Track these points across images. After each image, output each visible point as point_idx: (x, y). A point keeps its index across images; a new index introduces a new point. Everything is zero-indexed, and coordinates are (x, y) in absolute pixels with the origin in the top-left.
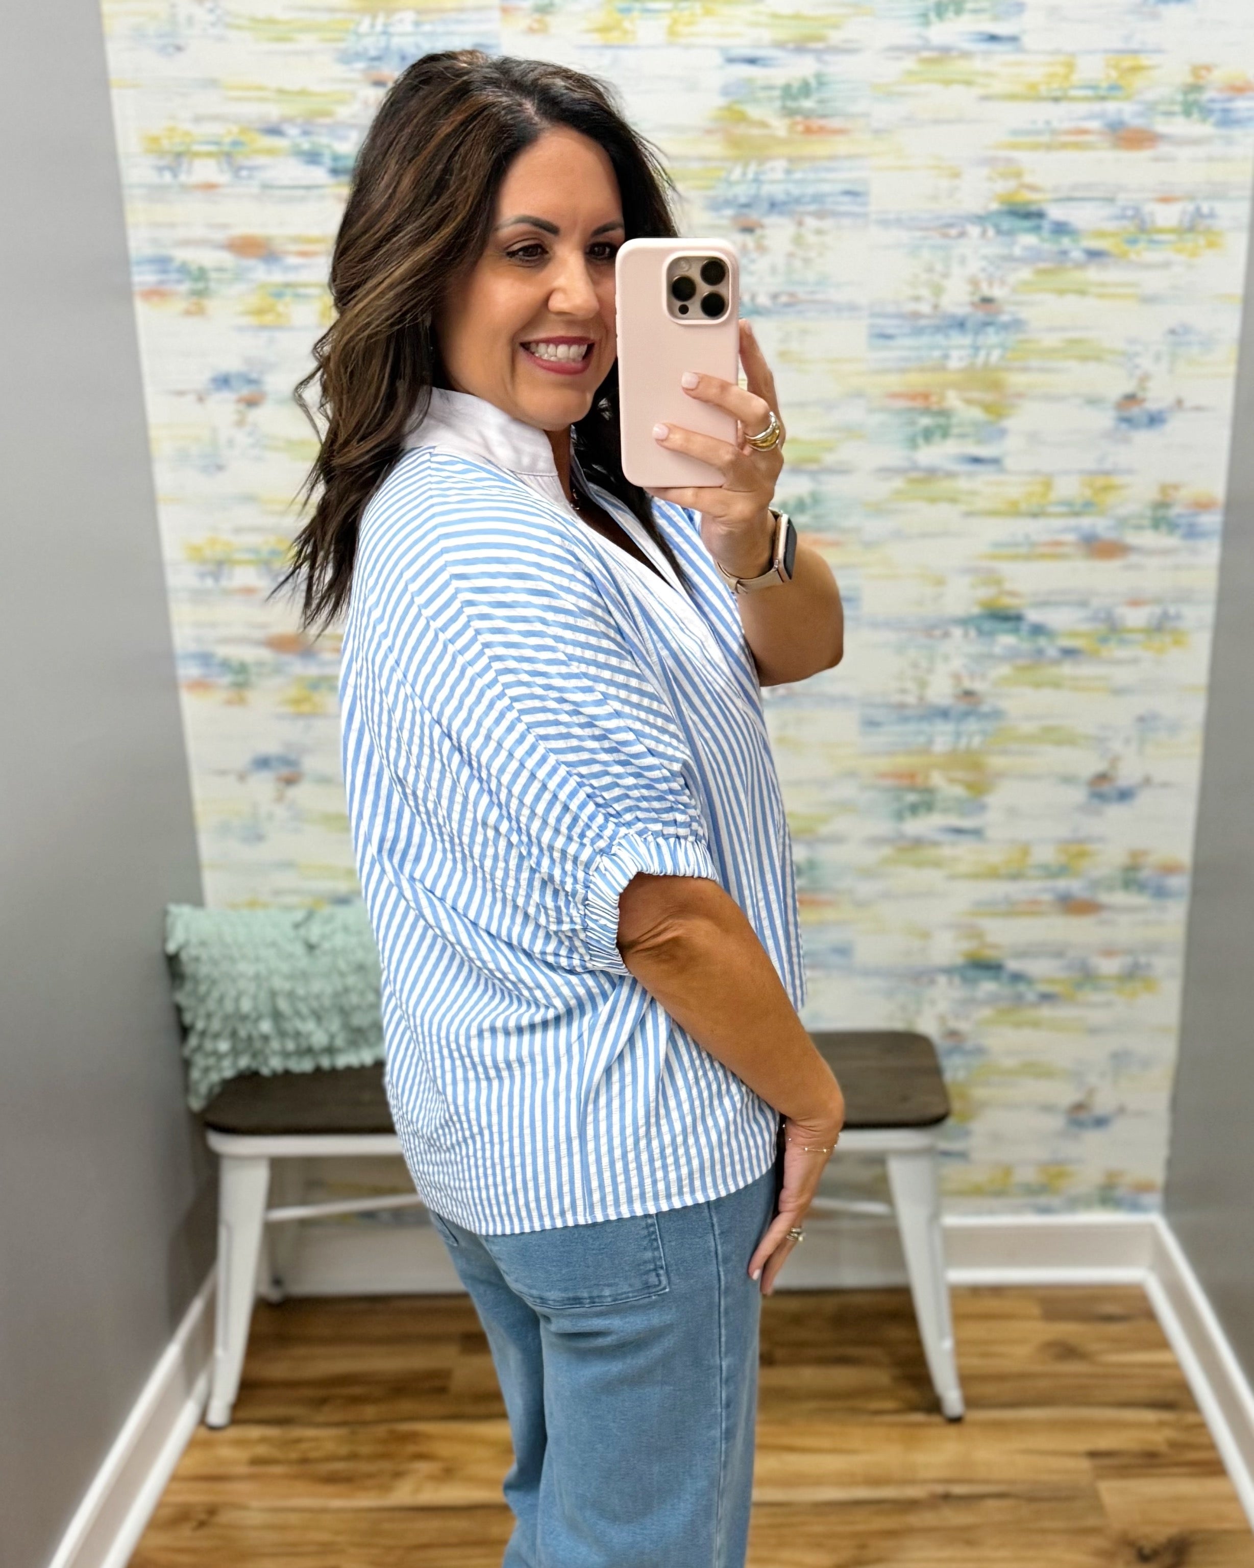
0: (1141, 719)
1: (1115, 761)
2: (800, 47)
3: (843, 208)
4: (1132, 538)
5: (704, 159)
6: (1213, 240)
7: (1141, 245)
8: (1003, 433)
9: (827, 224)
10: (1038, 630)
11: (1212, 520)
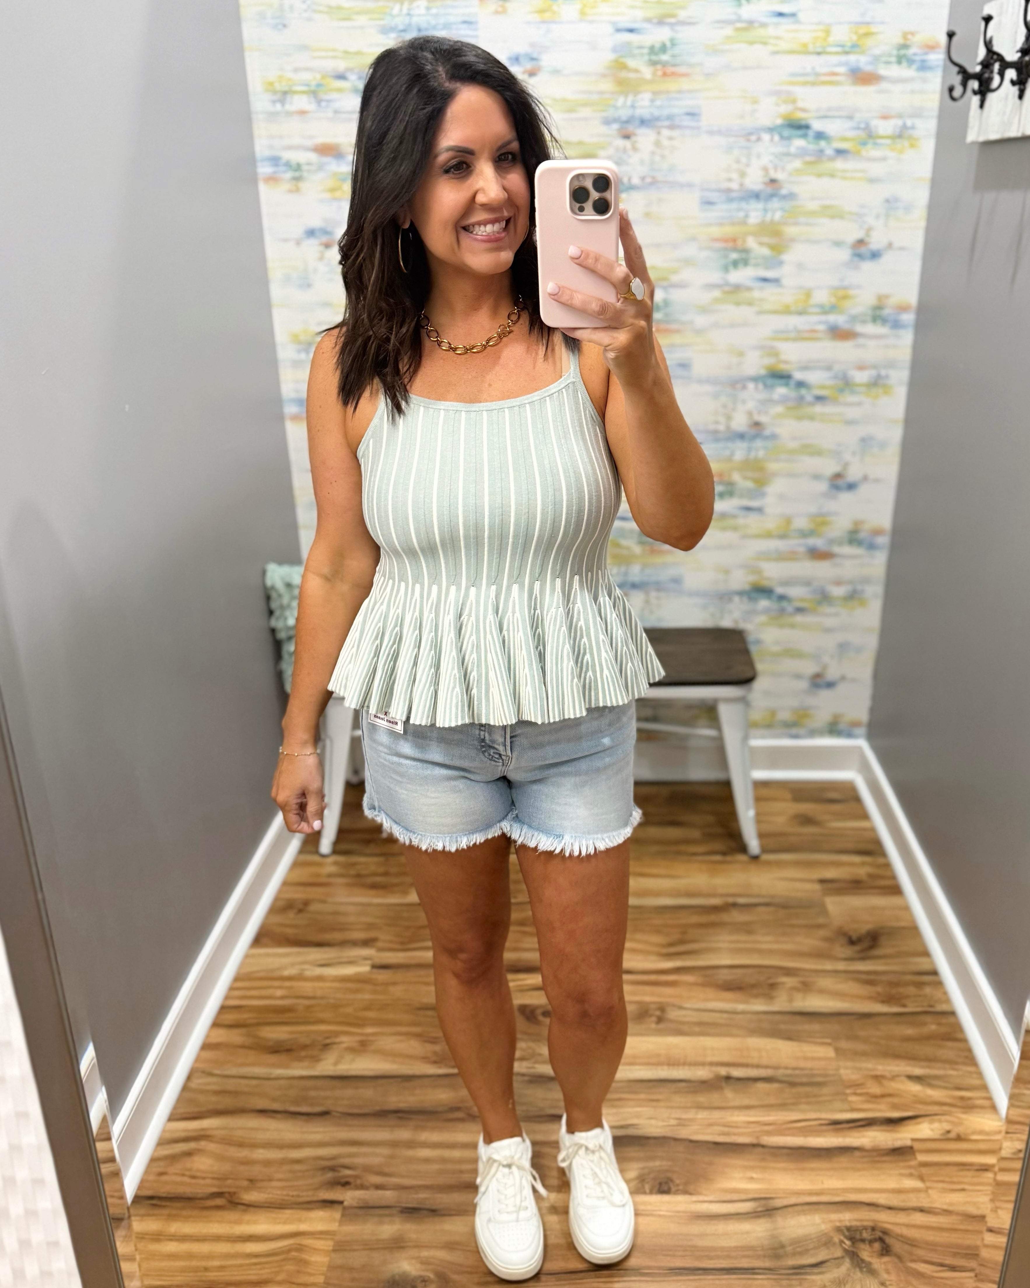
0: (863, 440)
1: (846, 465)
2: (661, 22)
3: (685, 123)
4: (859, 328)
5: (601, 93)
6: (913, 143)
7: (869, 146)
8: (781, 263)
9: (675, 133)
10: (801, 384)
11: (909, 318)
